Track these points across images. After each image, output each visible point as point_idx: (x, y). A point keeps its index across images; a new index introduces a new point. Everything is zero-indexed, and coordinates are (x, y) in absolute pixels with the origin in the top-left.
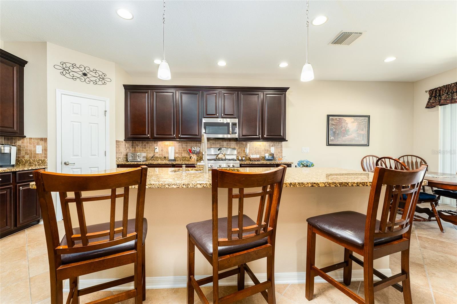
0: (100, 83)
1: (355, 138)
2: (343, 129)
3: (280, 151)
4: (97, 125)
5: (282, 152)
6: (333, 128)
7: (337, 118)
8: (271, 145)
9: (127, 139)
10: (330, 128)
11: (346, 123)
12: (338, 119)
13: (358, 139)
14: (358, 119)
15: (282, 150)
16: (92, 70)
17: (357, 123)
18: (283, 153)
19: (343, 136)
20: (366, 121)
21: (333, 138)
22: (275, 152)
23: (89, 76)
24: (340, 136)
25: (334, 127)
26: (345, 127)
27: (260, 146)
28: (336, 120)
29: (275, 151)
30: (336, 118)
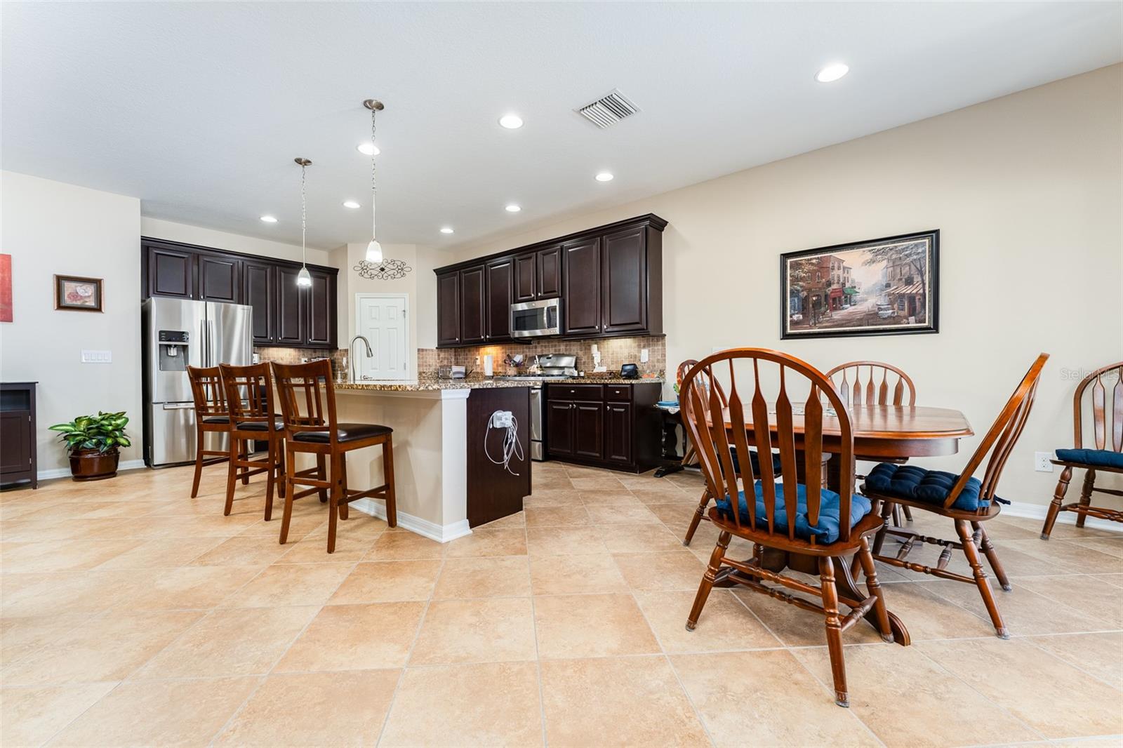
0: (399, 275)
1: (880, 309)
2: (835, 286)
3: (659, 357)
4: (395, 330)
5: (665, 360)
6: (799, 288)
7: (811, 259)
8: (642, 344)
9: (441, 346)
10: (791, 291)
11: (844, 268)
12: (814, 261)
13: (891, 311)
14: (891, 250)
15: (665, 356)
16: (389, 262)
17: (885, 263)
18: (667, 361)
19: (835, 309)
20: (924, 252)
21: (801, 317)
22: (649, 360)
23: (387, 269)
24: (823, 309)
25: (801, 287)
26: (841, 281)
27: (621, 347)
28: (810, 264)
29: (649, 357)
30: (808, 260)
